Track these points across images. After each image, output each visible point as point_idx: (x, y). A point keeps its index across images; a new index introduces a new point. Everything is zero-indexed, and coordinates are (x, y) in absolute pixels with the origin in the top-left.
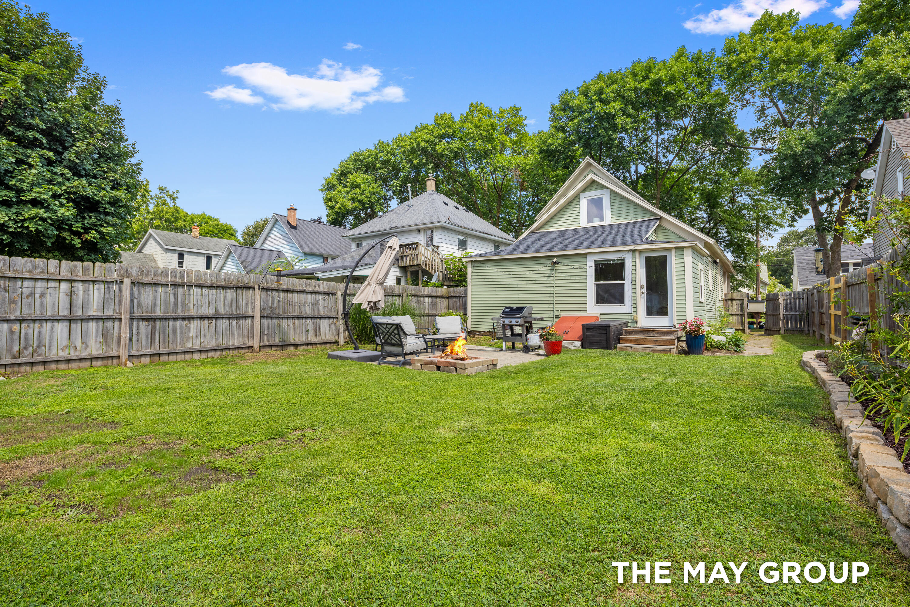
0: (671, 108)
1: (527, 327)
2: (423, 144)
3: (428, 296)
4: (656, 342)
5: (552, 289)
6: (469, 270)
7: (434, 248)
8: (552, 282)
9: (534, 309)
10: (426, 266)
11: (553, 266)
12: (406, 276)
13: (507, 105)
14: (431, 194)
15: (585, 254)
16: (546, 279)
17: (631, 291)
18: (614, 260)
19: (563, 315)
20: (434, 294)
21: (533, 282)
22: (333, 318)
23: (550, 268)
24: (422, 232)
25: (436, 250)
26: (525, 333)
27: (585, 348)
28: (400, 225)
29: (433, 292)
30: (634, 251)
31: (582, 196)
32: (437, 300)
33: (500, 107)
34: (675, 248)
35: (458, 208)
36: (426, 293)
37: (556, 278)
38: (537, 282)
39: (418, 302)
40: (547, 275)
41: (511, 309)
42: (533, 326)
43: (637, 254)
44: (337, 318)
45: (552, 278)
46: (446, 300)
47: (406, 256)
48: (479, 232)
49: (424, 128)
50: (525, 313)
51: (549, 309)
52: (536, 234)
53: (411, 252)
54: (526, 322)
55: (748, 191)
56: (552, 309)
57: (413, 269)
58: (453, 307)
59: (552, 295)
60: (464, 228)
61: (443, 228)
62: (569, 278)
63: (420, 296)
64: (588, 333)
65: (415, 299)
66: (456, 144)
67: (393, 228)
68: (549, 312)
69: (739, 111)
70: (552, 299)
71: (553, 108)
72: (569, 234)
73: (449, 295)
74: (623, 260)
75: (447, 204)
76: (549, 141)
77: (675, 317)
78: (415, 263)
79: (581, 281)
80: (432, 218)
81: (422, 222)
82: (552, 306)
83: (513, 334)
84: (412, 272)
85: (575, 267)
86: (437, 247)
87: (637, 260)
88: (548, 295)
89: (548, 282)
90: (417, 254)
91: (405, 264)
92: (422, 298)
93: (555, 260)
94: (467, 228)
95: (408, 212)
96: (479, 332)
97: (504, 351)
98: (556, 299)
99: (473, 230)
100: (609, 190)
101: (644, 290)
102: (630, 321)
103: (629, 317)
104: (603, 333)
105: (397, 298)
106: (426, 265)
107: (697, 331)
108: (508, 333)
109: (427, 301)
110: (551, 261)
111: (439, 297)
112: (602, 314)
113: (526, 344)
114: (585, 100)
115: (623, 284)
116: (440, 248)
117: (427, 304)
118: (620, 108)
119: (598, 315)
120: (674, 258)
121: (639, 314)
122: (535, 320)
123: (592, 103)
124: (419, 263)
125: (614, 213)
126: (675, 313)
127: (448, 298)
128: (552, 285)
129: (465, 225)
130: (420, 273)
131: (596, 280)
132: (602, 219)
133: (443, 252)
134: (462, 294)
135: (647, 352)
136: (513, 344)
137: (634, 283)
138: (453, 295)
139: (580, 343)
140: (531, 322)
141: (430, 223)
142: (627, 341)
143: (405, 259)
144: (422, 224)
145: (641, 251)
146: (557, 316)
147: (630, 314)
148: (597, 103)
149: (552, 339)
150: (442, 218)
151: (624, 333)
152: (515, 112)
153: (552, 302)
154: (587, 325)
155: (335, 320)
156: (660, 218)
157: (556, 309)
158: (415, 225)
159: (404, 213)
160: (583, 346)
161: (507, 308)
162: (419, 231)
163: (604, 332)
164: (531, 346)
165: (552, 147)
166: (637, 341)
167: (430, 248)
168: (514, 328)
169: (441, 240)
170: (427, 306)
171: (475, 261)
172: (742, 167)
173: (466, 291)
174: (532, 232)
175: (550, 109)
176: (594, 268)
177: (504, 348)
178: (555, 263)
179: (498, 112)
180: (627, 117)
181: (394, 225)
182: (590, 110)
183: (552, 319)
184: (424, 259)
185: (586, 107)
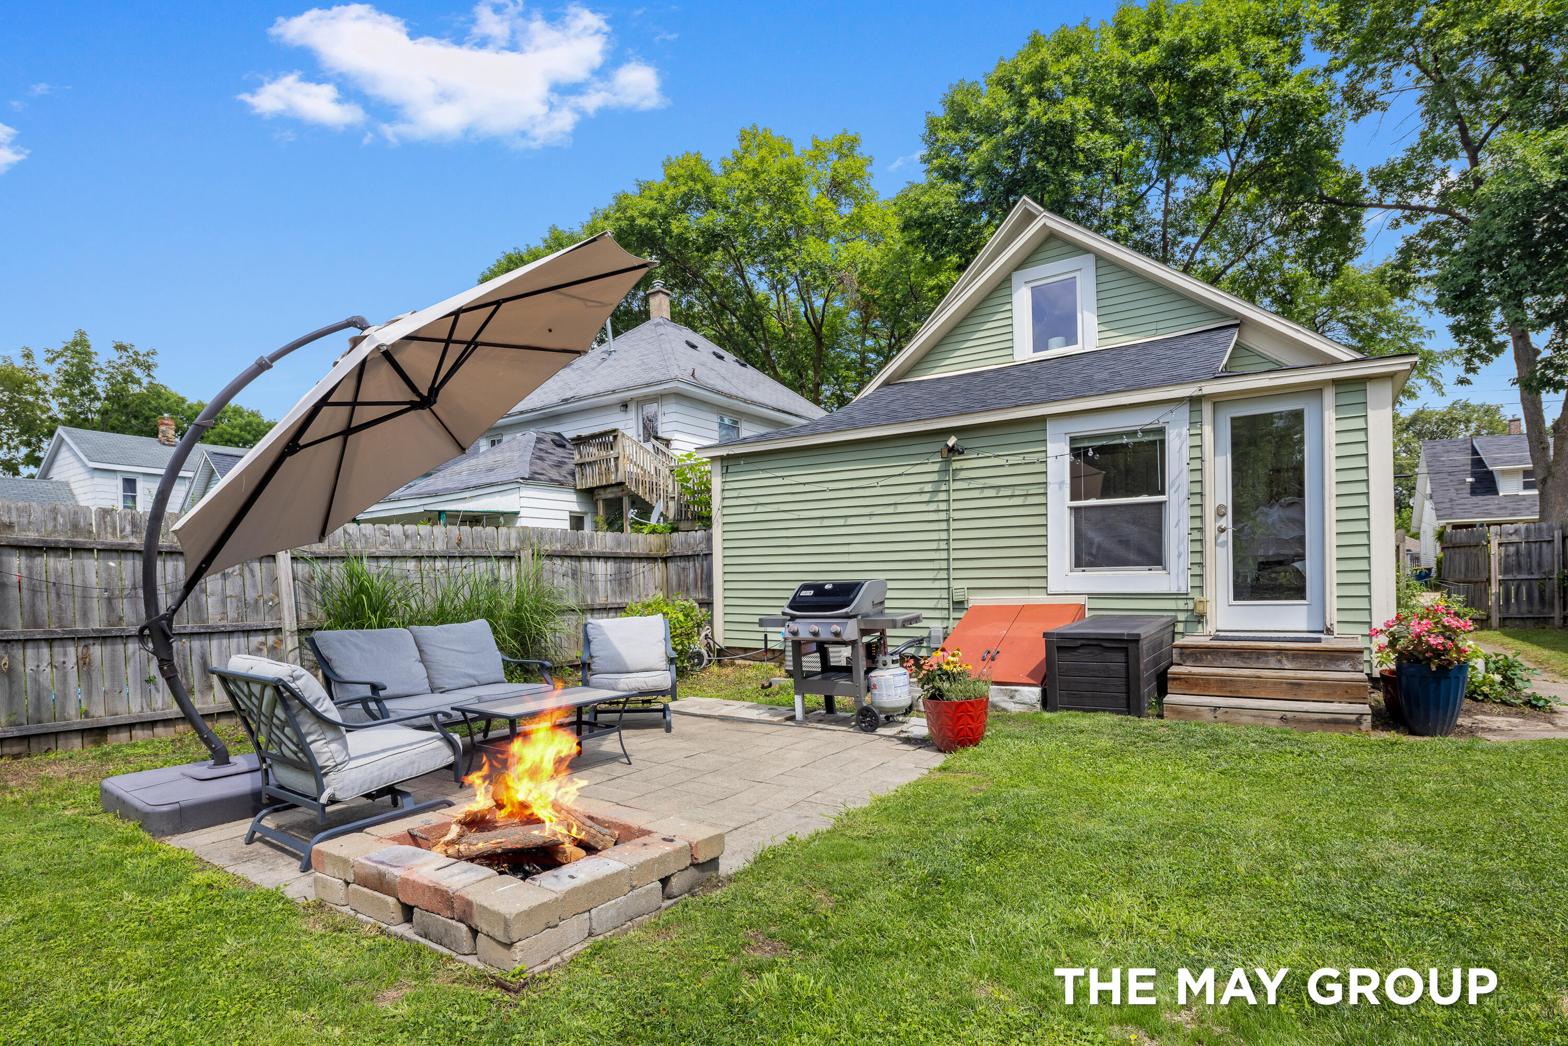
0: (1205, 110)
1: (868, 646)
2: (641, 221)
3: (606, 558)
4: (1296, 689)
5: (944, 526)
6: (716, 483)
7: (657, 444)
8: (943, 506)
9: (890, 585)
10: (637, 486)
11: (947, 461)
12: (596, 513)
13: (829, 134)
14: (658, 324)
15: (1043, 419)
16: (926, 497)
17: (1186, 525)
18: (1134, 433)
19: (976, 600)
20: (623, 551)
21: (891, 509)
22: (265, 631)
23: (936, 467)
24: (632, 407)
25: (662, 447)
26: (863, 664)
27: (1054, 709)
28: (582, 394)
29: (619, 545)
30: (1195, 401)
31: (1017, 278)
32: (633, 565)
33: (815, 138)
34: (1336, 382)
35: (721, 358)
36: (597, 548)
37: (954, 496)
38: (900, 509)
39: (574, 574)
40: (928, 488)
41: (818, 589)
42: (890, 642)
43: (1207, 410)
44: (278, 631)
45: (942, 496)
46: (660, 565)
47: (590, 463)
48: (766, 407)
49: (644, 188)
50: (861, 602)
51: (937, 584)
52: (896, 388)
53: (603, 453)
54: (864, 632)
55: (1348, 318)
56: (944, 584)
57: (609, 494)
58: (679, 586)
59: (943, 545)
60: (730, 396)
61: (680, 397)
62: (992, 493)
63: (578, 558)
64: (1065, 661)
65: (562, 566)
66: (716, 219)
67: (566, 401)
68: (936, 594)
69: (1349, 125)
70: (944, 555)
71: (933, 127)
72: (986, 379)
73: (668, 552)
74: (1161, 431)
75: (694, 347)
76: (925, 199)
77: (1333, 604)
78: (613, 479)
79: (1030, 500)
80: (654, 374)
81: (631, 384)
82: (943, 575)
83: (826, 667)
84: (608, 503)
85: (1012, 460)
86: (667, 442)
87: (1208, 430)
88: (934, 546)
89: (932, 507)
90: (616, 459)
91: (590, 483)
92: (585, 564)
93: (952, 441)
94: (737, 398)
95: (605, 364)
96: (746, 650)
97: (800, 724)
98: (954, 555)
99: (754, 403)
100: (1091, 257)
101: (1227, 522)
102: (1182, 617)
103: (1181, 605)
104: (1116, 662)
105: (503, 564)
106: (637, 482)
107: (1446, 651)
108: (812, 662)
109: (602, 569)
110: (941, 446)
111: (640, 559)
112: (1092, 596)
113: (867, 700)
114: (1006, 96)
115: (1161, 504)
116: (674, 444)
117: (601, 578)
118: (1087, 113)
119: (1081, 600)
120: (1330, 415)
121: (1209, 594)
122: (894, 625)
123: (1022, 104)
124: (620, 478)
125: (1106, 318)
126: (1332, 591)
127: (665, 560)
128: (943, 516)
129: (733, 391)
130: (626, 502)
131: (1074, 496)
132: (1071, 339)
133: (678, 453)
134: (701, 548)
135: (1273, 724)
136: (829, 701)
137: (1196, 500)
138: (679, 551)
139: (1037, 691)
140: (883, 632)
141: (648, 385)
142: (1192, 684)
143: (588, 470)
144: (629, 389)
145: (1218, 401)
146: (959, 605)
147: (1184, 596)
148: (1033, 101)
149: (954, 692)
150: (675, 372)
151: (1176, 658)
152: (847, 148)
153: (944, 565)
154: (1062, 637)
155: (271, 639)
156: (1240, 323)
157: (955, 585)
158: (614, 392)
159: (594, 369)
160: (1046, 703)
161: (805, 587)
162: (625, 406)
163: (1120, 657)
164: (882, 710)
165: (930, 211)
166: (1226, 687)
167: (649, 446)
168: (832, 649)
169: (675, 426)
170: (601, 586)
171: (729, 457)
172: (1344, 261)
173: (709, 540)
174: (886, 383)
175: (924, 131)
176: (1067, 459)
177: (799, 714)
178: (952, 450)
179: (809, 147)
180: (1103, 132)
181: (568, 394)
182: (1018, 121)
183: (944, 614)
184: (635, 470)
185: (1007, 114)
